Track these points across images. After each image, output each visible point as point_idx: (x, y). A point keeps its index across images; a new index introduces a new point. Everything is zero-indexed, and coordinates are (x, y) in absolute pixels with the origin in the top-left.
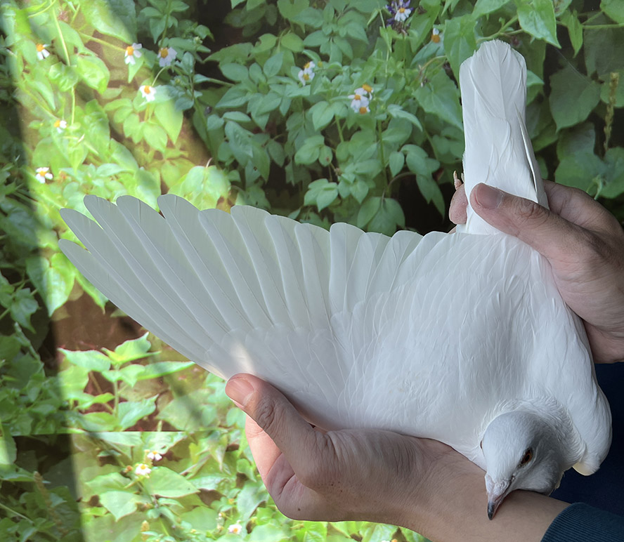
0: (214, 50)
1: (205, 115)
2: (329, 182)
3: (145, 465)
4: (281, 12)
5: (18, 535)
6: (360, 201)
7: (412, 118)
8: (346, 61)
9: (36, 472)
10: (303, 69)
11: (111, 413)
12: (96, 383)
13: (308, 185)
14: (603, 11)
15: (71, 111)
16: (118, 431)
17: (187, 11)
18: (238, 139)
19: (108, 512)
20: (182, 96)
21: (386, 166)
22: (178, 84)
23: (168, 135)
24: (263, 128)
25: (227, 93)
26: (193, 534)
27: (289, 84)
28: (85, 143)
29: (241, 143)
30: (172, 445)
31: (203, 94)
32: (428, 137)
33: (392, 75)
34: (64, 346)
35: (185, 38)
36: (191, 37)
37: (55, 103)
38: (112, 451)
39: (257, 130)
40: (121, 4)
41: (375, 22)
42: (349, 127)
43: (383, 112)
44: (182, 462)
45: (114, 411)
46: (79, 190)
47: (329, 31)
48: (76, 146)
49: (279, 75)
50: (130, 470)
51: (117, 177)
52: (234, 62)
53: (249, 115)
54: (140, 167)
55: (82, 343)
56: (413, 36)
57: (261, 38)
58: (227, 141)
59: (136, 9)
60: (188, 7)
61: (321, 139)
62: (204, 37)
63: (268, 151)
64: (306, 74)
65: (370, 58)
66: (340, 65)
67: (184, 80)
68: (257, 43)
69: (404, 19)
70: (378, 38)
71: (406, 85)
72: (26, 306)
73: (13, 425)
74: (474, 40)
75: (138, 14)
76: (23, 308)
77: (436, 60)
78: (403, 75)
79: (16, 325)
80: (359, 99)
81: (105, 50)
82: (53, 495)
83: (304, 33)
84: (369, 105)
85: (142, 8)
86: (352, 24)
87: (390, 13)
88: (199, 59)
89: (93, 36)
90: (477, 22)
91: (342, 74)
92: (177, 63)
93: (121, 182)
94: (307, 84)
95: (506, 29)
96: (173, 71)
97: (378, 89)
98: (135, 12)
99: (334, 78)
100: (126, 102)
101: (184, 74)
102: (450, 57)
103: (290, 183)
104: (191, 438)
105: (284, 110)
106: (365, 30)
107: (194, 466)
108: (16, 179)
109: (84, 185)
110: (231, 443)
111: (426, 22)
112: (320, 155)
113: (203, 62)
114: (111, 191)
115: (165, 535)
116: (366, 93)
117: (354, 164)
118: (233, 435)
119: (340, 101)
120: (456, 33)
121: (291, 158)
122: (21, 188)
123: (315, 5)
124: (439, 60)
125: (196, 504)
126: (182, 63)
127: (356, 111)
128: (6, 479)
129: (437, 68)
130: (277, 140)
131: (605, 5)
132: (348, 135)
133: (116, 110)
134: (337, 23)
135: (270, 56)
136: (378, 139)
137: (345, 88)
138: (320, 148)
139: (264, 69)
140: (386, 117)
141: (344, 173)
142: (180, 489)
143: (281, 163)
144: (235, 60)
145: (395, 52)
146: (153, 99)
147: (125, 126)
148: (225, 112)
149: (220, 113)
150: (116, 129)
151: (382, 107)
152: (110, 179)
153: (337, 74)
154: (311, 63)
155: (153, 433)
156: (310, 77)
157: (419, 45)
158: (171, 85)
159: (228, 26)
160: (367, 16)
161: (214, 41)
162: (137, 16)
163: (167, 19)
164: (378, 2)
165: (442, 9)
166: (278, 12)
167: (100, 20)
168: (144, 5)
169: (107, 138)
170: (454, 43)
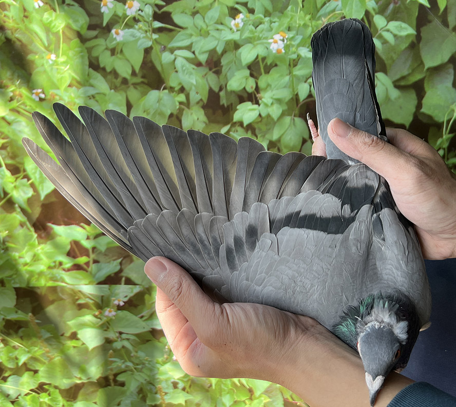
0: (167, 4)
1: (160, 52)
2: (253, 104)
3: (112, 310)
5: (17, 359)
6: (276, 119)
8: (267, 13)
9: (30, 314)
10: (235, 19)
11: (87, 271)
12: (76, 249)
13: (237, 106)
15: (59, 47)
16: (93, 284)
18: (185, 70)
19: (83, 344)
20: (143, 37)
21: (296, 93)
22: (140, 28)
23: (132, 67)
24: (204, 63)
25: (177, 36)
26: (146, 360)
27: (224, 30)
28: (70, 71)
29: (187, 74)
30: (132, 295)
31: (159, 36)
33: (302, 24)
34: (52, 222)
37: (48, 41)
38: (88, 299)
39: (199, 64)
42: (269, 64)
43: (295, 53)
44: (139, 307)
45: (89, 269)
48: (63, 73)
49: (217, 23)
50: (101, 313)
51: (93, 97)
52: (183, 12)
53: (194, 53)
54: (111, 89)
55: (66, 219)
58: (177, 72)
61: (247, 72)
63: (207, 80)
64: (236, 23)
65: (285, 12)
66: (263, 17)
67: (145, 26)
72: (25, 193)
73: (14, 279)
76: (22, 194)
77: (335, 14)
78: (310, 25)
79: (17, 206)
80: (277, 43)
81: (86, 2)
82: (43, 330)
84: (284, 47)
88: (157, 10)
91: (264, 23)
92: (140, 12)
93: (97, 101)
94: (237, 31)
96: (137, 19)
97: (291, 36)
99: (258, 26)
100: (101, 41)
101: (145, 21)
102: (346, 12)
103: (223, 105)
104: (146, 290)
105: (219, 50)
107: (147, 311)
108: (17, 97)
109: (69, 102)
112: (246, 84)
113: (160, 12)
115: (125, 361)
116: (282, 38)
117: (272, 91)
119: (262, 44)
121: (224, 86)
122: (20, 104)
124: (338, 14)
125: (149, 339)
126: (143, 12)
127: (274, 52)
128: (9, 318)
130: (214, 72)
132: (268, 70)
133: (93, 47)
135: (210, 9)
136: (290, 73)
137: (266, 34)
138: (247, 79)
139: (205, 18)
140: (296, 56)
141: (264, 98)
142: (137, 327)
143: (216, 89)
144: (184, 11)
145: (304, 5)
146: (122, 39)
147: (100, 59)
148: (175, 50)
149: (172, 51)
150: (93, 61)
151: (294, 49)
152: (89, 98)
153: (261, 23)
154: (241, 14)
155: (118, 286)
156: (240, 25)
157: (323, 2)
158: (135, 29)
169: (86, 67)
170: (349, 2)
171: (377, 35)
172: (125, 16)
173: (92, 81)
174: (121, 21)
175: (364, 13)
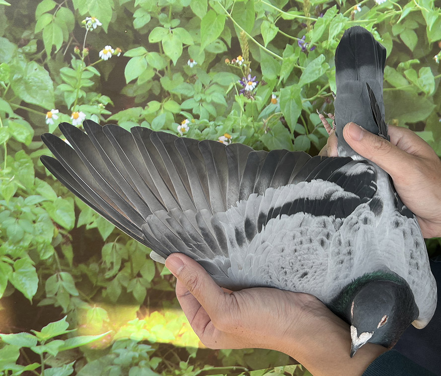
0: (113, 113)
4: (163, 86)
8: (211, 118)
10: (181, 125)
12: (26, 356)
14: (385, 79)
15: (4, 159)
17: (93, 86)
28: (15, 182)
33: (245, 127)
35: (91, 105)
36: (96, 104)
40: (42, 82)
41: (231, 92)
46: (11, 215)
47: (199, 99)
48: (8, 184)
49: (163, 129)
51: (40, 204)
54: (58, 197)
55: (14, 327)
56: (258, 100)
57: (148, 104)
59: (53, 85)
60: (93, 83)
62: (106, 104)
64: (183, 128)
65: (229, 116)
66: (207, 121)
68: (146, 107)
69: (252, 89)
70: (234, 102)
71: (254, 133)
74: (301, 102)
75: (55, 89)
77: (275, 115)
78: (253, 126)
81: (30, 115)
83: (181, 100)
85: (58, 85)
86: (215, 94)
87: (241, 85)
88: (103, 119)
89: (20, 105)
90: (302, 89)
91: (209, 127)
93: (44, 208)
94: (184, 135)
95: (322, 92)
97: (235, 137)
98: (53, 88)
99: (203, 130)
100: (47, 151)
102: (284, 113)
106: (225, 97)
109: (15, 212)
111: (267, 91)
113: (106, 121)
114: (36, 215)
116: (227, 139)
120: (288, 97)
123: (188, 81)
124: (277, 115)
129: (276, 120)
131: (387, 76)
134: (204, 93)
135: (156, 116)
137: (212, 137)
139: (152, 125)
144: (130, 119)
145: (246, 111)
150: (40, 171)
152: (36, 206)
153: (206, 127)
154: (187, 120)
156: (186, 130)
157: (263, 106)
159: (124, 96)
160: (226, 88)
161: (114, 106)
162: (54, 90)
163: (78, 92)
164: (233, 78)
165: (278, 82)
166: (161, 86)
167: (26, 93)
168: (60, 82)
169: (33, 177)
170: (287, 104)
173: (38, 190)
175: (301, 113)
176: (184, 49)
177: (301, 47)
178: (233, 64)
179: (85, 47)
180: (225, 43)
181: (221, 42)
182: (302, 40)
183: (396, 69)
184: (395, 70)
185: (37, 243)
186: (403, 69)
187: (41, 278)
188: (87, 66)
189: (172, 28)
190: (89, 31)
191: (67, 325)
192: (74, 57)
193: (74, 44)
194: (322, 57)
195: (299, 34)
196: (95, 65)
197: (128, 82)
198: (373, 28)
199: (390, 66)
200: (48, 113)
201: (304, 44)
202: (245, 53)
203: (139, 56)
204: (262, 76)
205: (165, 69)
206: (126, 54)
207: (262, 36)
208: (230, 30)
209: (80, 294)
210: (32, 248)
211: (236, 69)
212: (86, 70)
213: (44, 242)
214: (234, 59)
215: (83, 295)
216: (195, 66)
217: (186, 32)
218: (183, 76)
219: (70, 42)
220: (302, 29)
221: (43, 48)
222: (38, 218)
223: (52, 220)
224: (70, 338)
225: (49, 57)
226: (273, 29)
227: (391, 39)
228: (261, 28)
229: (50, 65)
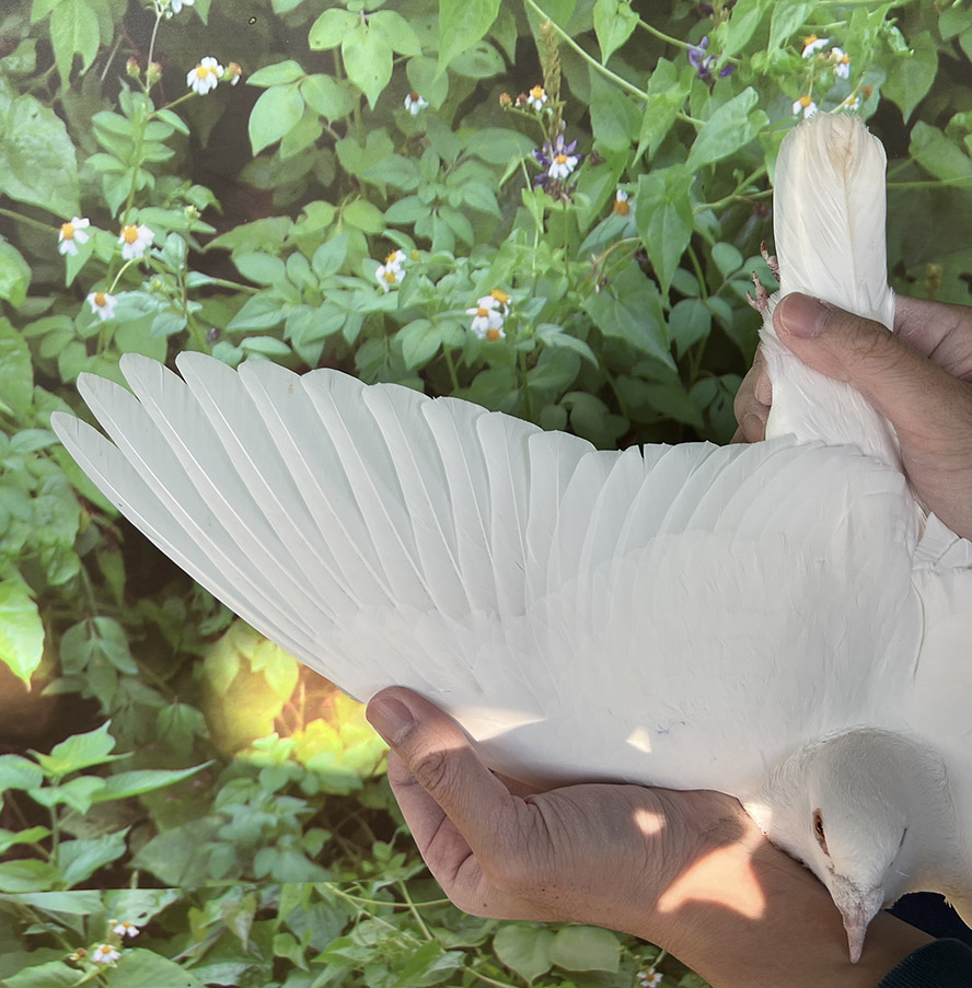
0: (221, 231)
1: (208, 343)
3: (111, 947)
4: (342, 162)
7: (580, 346)
8: (461, 249)
10: (384, 264)
11: (46, 861)
12: (17, 810)
14: (914, 157)
16: (61, 890)
17: (171, 160)
20: (165, 310)
22: (156, 290)
25: (247, 305)
27: (359, 289)
30: (156, 911)
31: (204, 306)
32: (609, 378)
33: (544, 273)
35: (168, 209)
36: (179, 206)
38: (51, 924)
40: (49, 148)
41: (513, 181)
42: (468, 364)
43: (530, 337)
44: (176, 939)
45: (52, 856)
47: (431, 197)
49: (341, 273)
50: (83, 956)
51: (47, 452)
52: (258, 250)
53: (288, 343)
56: (581, 203)
57: (308, 209)
59: (77, 157)
60: (172, 154)
62: (203, 206)
64: (389, 272)
65: (504, 244)
66: (451, 257)
67: (172, 286)
68: (300, 218)
69: (565, 174)
70: (519, 209)
71: (568, 290)
74: (690, 211)
75: (80, 166)
77: (622, 245)
78: (564, 272)
80: (487, 316)
81: (21, 230)
83: (383, 199)
84: (504, 325)
85: (88, 155)
86: (472, 185)
87: (539, 164)
88: (196, 246)
90: (694, 178)
91: (454, 272)
92: (155, 252)
93: (56, 462)
94: (391, 290)
95: (745, 189)
96: (148, 267)
97: (520, 298)
98: (75, 163)
99: (440, 279)
100: (62, 322)
101: (167, 272)
102: (647, 240)
104: (190, 899)
105: (350, 335)
106: (496, 195)
107: (196, 946)
110: (262, 906)
111: (604, 180)
113: (203, 250)
114: (37, 477)
116: (497, 304)
118: (265, 893)
119: (452, 318)
120: (658, 198)
123: (405, 150)
124: (628, 244)
126: (163, 251)
127: (481, 336)
129: (624, 259)
131: (918, 149)
132: (467, 379)
133: (43, 337)
134: (444, 183)
135: (324, 241)
136: (520, 383)
137: (460, 297)
139: (314, 263)
140: (534, 345)
142: (173, 984)
144: (260, 248)
145: (549, 233)
146: (112, 315)
147: (62, 364)
148: (244, 337)
149: (236, 340)
150: (45, 369)
151: (527, 329)
152: (36, 456)
153: (447, 272)
154: (399, 252)
155: (123, 891)
156: (396, 277)
157: (592, 218)
158: (144, 291)
159: (246, 187)
160: (499, 169)
161: (221, 212)
162: (79, 170)
163: (135, 175)
164: (518, 145)
165: (634, 156)
166: (337, 162)
167: (11, 177)
168: (92, 149)
169: (28, 383)
170: (654, 216)
171: (721, 288)
172: (120, 261)
173: (42, 416)
174: (109, 273)
175: (689, 240)
176: (396, 67)
177: (695, 67)
178: (520, 108)
179: (153, 61)
180: (501, 51)
181: (491, 49)
182: (698, 48)
183: (943, 130)
184: (940, 133)
185: (41, 544)
186: (963, 132)
187: (49, 630)
188: (157, 108)
189: (366, 13)
190: (163, 18)
191: (111, 743)
192: (126, 87)
193: (126, 51)
194: (750, 96)
195: (693, 33)
196: (176, 106)
197: (256, 150)
198: (888, 18)
199: (929, 123)
200: (65, 226)
201: (703, 57)
202: (551, 79)
203: (286, 84)
204: (593, 141)
205: (348, 119)
206: (254, 80)
207: (595, 36)
208: (513, 19)
209: (140, 669)
210: (30, 556)
211: (528, 120)
212: (155, 119)
213: (56, 544)
214: (523, 95)
215: (148, 672)
216: (422, 111)
217: (403, 23)
218: (391, 137)
219: (117, 47)
220: (699, 18)
221: (52, 61)
222: (43, 484)
223: (75, 490)
224: (117, 773)
225: (66, 86)
226: (626, 19)
227: (935, 48)
228: (595, 13)
229: (68, 104)
